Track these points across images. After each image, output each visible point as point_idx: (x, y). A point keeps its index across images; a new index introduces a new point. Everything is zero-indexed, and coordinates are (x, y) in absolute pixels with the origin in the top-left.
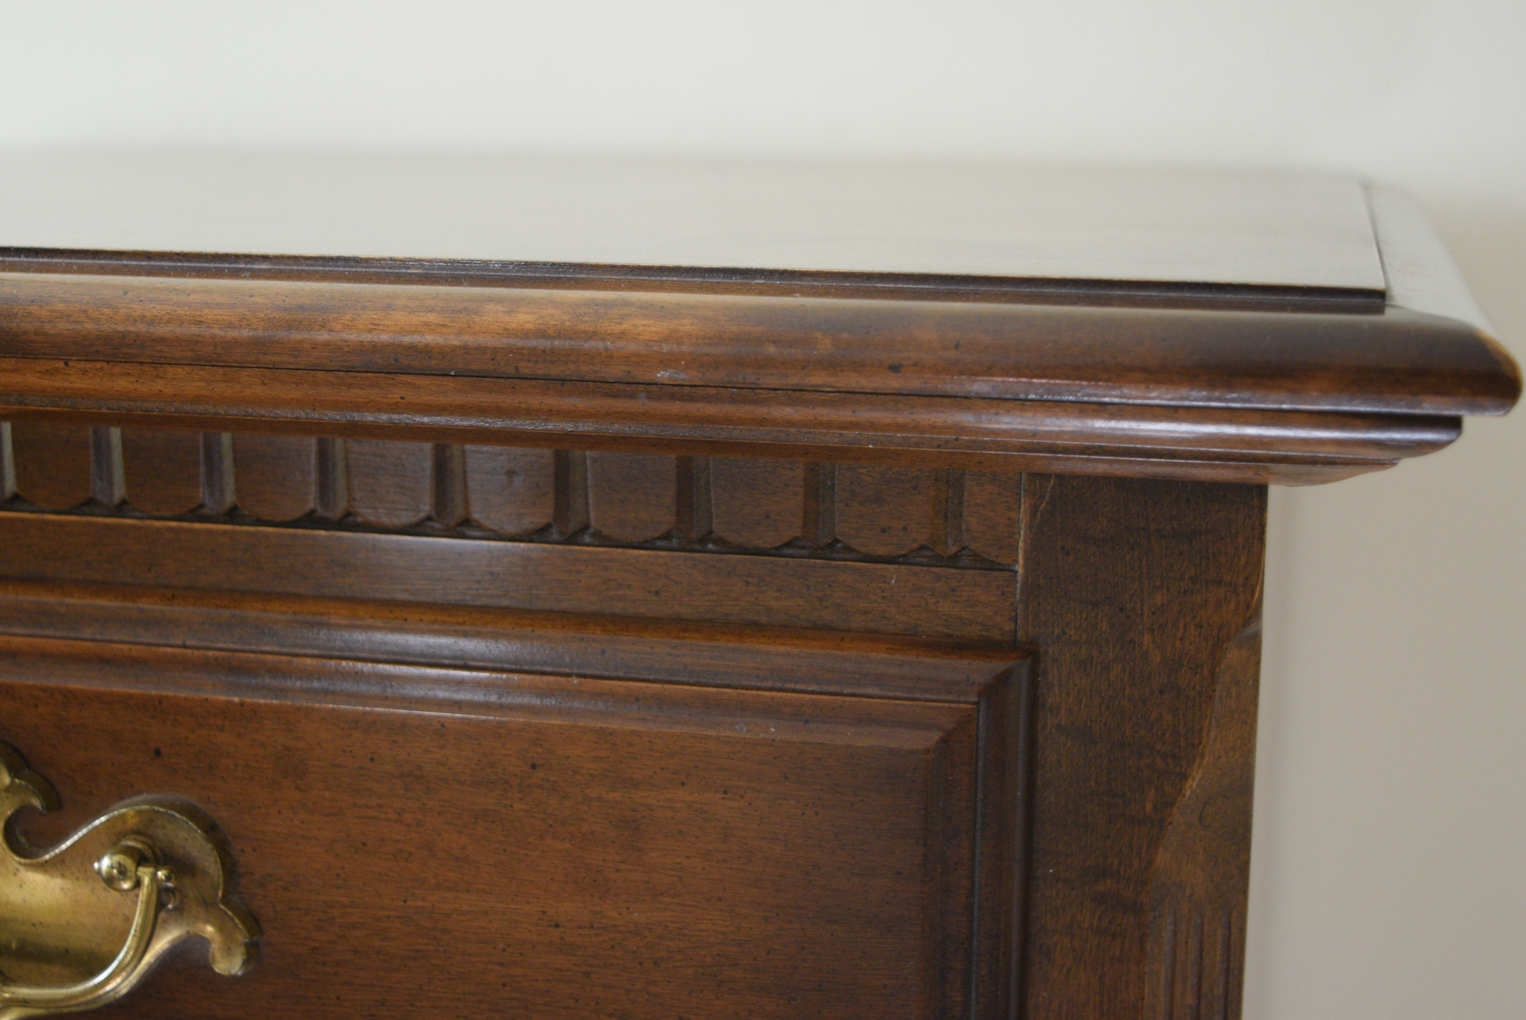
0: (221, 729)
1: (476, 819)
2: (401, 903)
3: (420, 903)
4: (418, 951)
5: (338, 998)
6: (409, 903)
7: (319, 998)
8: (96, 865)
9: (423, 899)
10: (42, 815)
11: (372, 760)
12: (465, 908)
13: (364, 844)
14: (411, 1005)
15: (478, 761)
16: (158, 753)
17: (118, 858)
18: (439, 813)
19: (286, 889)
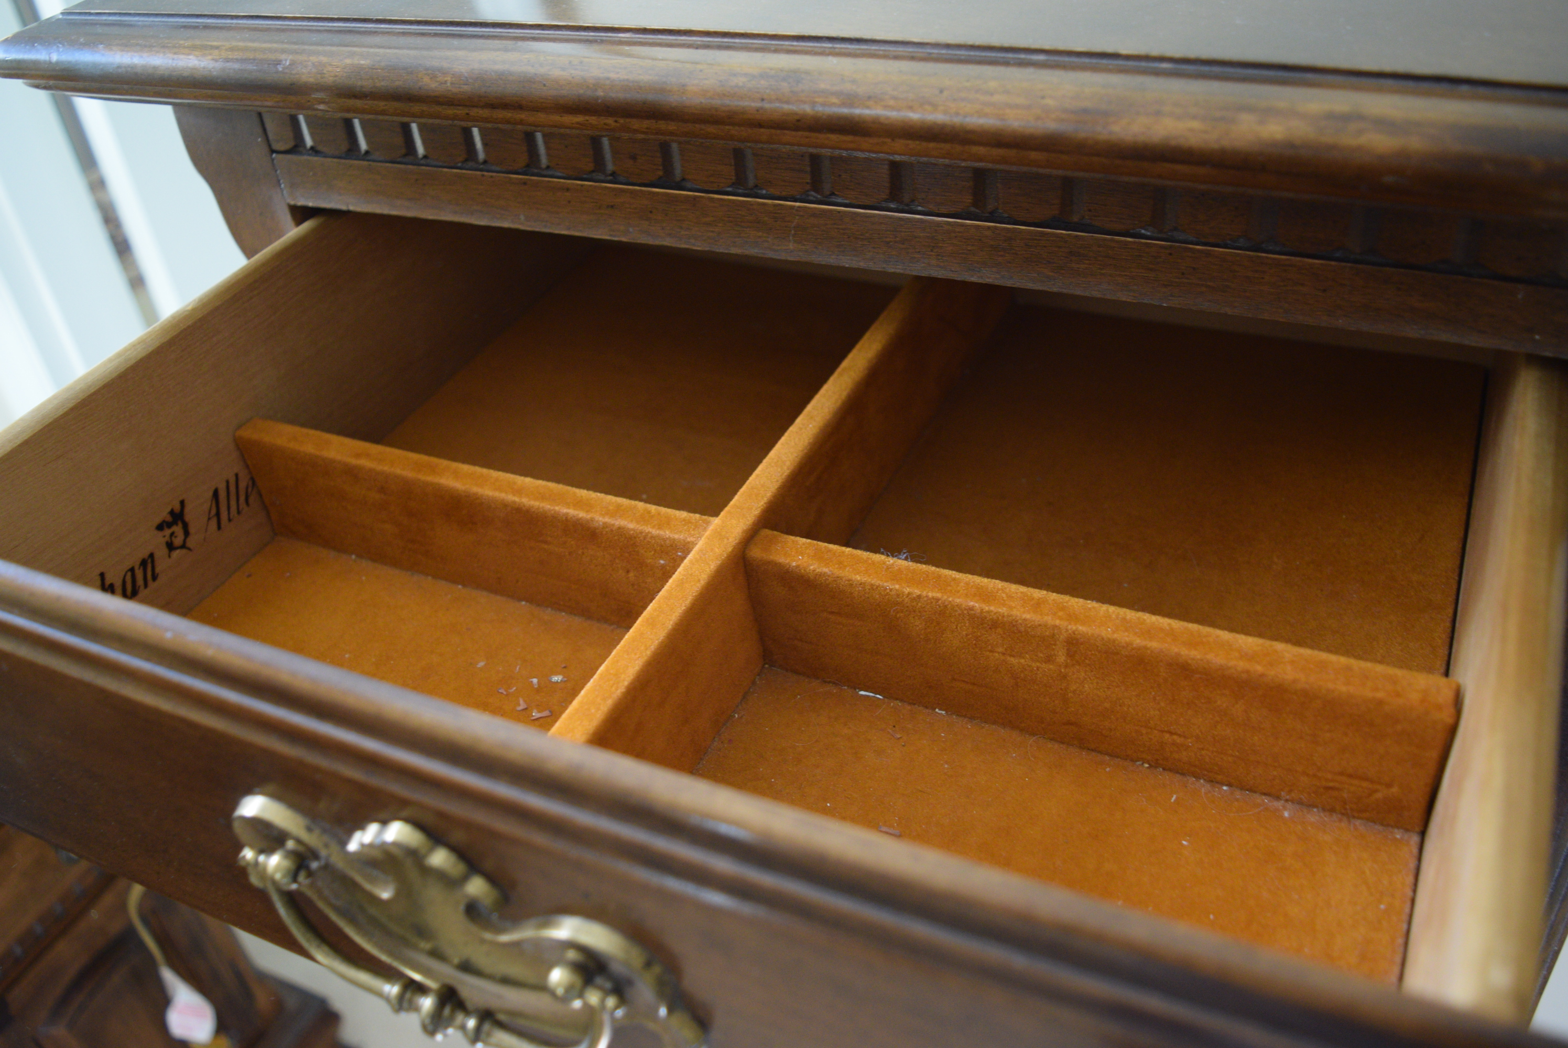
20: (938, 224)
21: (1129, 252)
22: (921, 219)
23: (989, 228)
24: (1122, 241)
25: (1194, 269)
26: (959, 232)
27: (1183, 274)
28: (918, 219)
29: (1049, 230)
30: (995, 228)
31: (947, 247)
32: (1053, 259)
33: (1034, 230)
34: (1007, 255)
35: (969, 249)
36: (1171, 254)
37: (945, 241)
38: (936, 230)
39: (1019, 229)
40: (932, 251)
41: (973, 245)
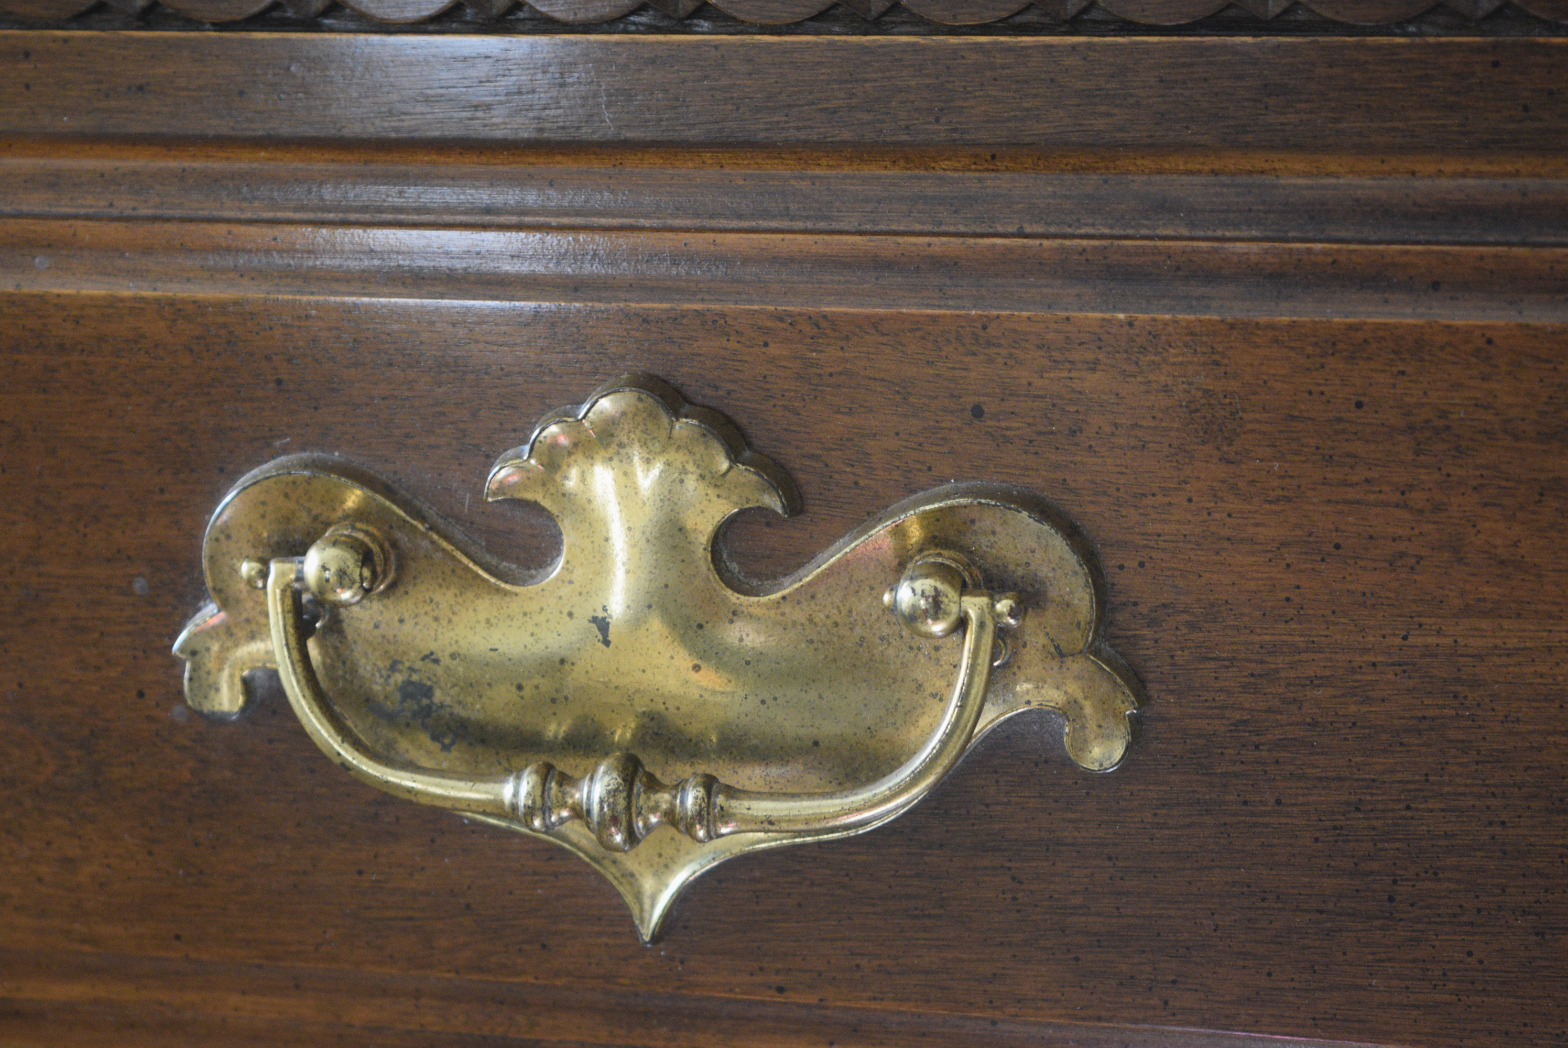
0: (1093, 366)
1: (1541, 495)
2: (1398, 641)
3: (1432, 640)
4: (1424, 718)
5: (1278, 802)
6: (1411, 640)
7: (1245, 803)
8: (887, 598)
9: (1439, 632)
10: (785, 521)
11: (1359, 405)
12: (1513, 643)
13: (1337, 547)
14: (1408, 808)
15: (1551, 398)
16: (978, 412)
17: (926, 584)
18: (1475, 488)
19: (1193, 626)
20: (955, 51)
21: (1400, 71)
22: (914, 44)
23: (1074, 47)
24: (1381, 47)
25: (1551, 93)
26: (1003, 67)
27: (1526, 109)
28: (907, 44)
29: (1215, 38)
30: (1089, 46)
31: (973, 107)
32: (1227, 108)
33: (1179, 42)
34: (1116, 111)
35: (1026, 105)
36: (1495, 64)
37: (968, 93)
38: (948, 68)
39: (1146, 43)
40: (937, 120)
41: (1036, 96)
